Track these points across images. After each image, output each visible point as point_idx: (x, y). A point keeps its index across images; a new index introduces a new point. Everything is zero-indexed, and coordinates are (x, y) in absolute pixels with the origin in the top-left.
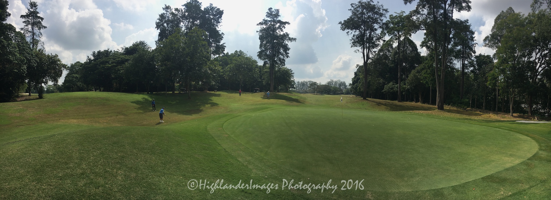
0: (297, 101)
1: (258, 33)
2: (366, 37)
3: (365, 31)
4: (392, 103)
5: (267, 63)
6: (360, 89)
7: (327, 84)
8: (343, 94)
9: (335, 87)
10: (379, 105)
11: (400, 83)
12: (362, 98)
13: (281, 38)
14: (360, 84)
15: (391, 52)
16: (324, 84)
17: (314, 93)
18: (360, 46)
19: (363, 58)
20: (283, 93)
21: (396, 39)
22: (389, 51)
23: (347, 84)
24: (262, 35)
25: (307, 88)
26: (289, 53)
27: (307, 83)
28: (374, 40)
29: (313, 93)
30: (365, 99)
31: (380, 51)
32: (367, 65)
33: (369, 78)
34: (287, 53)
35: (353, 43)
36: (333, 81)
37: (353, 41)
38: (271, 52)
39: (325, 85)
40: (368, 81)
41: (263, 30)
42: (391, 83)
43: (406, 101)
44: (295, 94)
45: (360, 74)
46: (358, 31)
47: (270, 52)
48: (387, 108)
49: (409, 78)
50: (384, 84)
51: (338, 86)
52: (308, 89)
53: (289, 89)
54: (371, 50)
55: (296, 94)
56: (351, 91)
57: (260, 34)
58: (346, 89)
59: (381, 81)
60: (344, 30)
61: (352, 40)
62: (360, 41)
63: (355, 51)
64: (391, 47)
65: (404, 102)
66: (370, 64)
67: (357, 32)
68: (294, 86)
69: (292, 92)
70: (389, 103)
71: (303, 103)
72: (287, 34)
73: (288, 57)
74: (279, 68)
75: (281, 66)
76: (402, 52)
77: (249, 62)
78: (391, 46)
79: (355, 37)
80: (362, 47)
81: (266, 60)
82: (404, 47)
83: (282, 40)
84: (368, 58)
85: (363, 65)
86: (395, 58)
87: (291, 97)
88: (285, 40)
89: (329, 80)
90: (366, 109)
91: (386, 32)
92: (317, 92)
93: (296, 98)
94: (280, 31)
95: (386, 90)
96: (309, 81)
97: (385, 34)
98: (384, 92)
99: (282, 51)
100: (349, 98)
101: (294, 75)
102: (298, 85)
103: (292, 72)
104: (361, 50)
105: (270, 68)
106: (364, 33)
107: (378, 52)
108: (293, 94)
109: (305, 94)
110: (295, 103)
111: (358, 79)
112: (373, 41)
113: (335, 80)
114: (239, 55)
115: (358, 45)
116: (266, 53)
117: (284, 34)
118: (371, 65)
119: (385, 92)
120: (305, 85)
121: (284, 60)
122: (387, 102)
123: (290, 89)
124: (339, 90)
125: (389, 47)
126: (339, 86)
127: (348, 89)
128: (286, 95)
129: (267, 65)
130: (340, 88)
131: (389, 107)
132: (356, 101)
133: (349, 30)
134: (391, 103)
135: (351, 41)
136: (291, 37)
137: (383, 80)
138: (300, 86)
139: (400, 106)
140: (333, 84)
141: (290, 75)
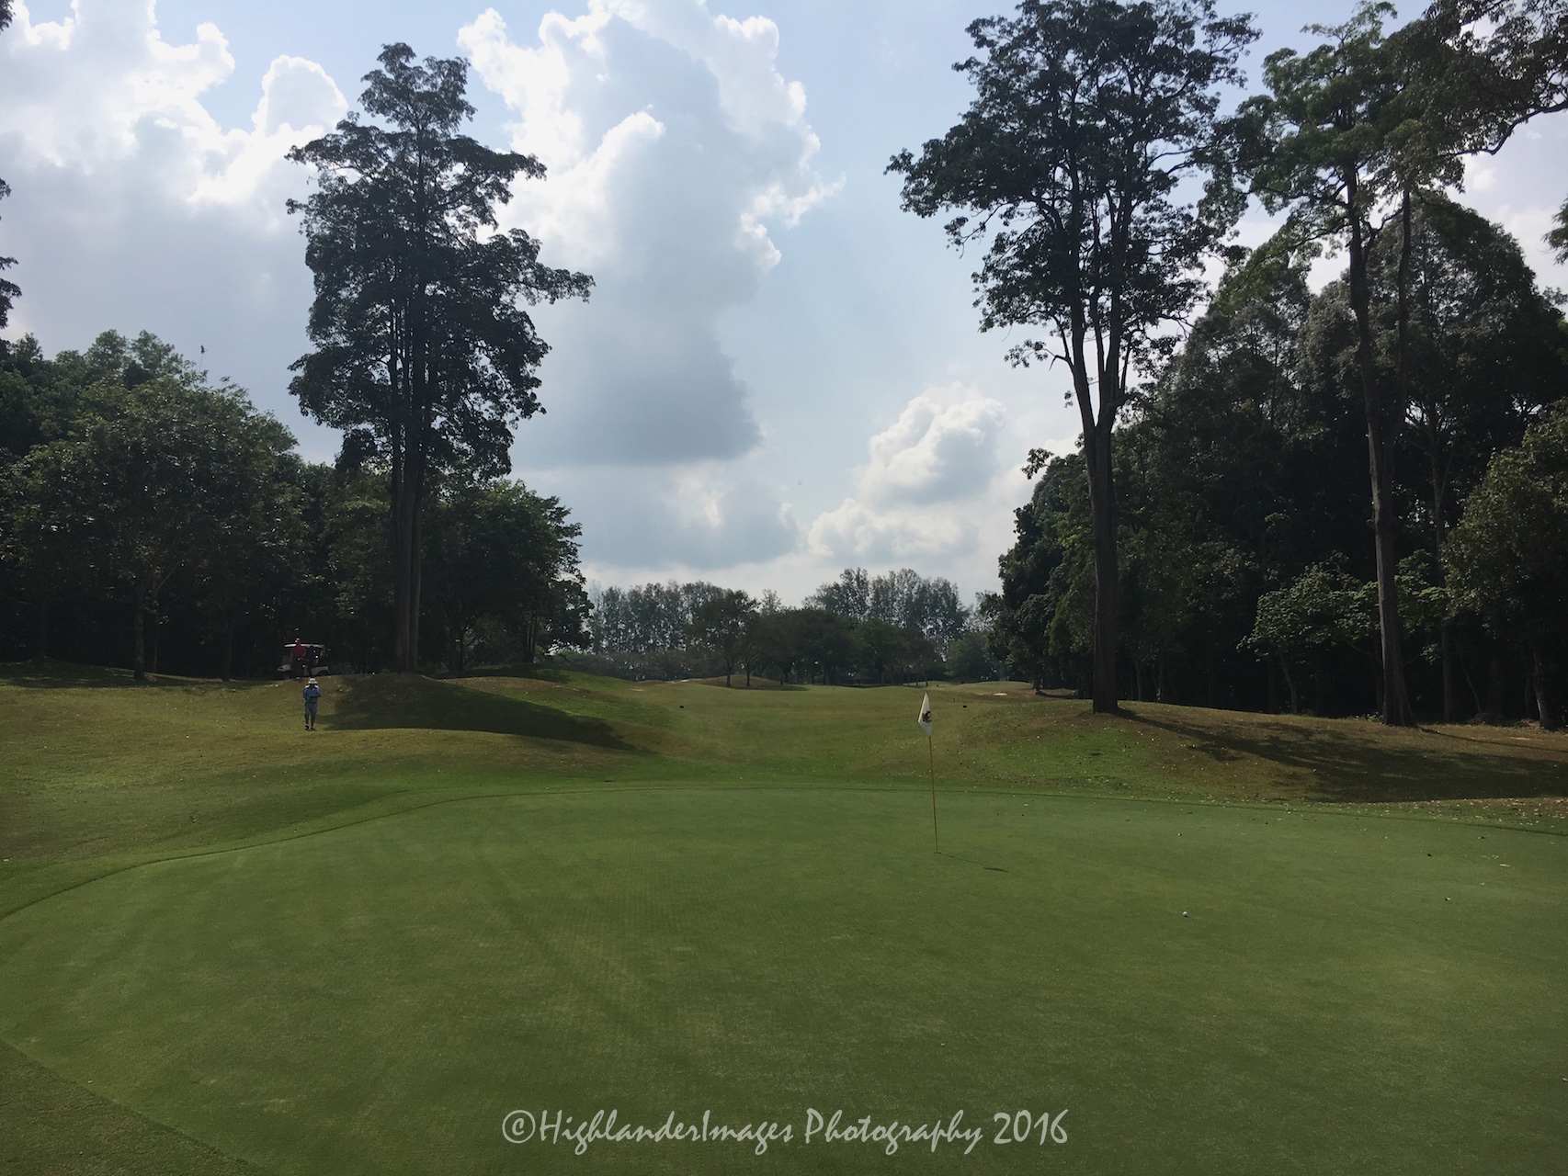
0: (598, 735)
1: (300, 215)
2: (1091, 243)
3: (1077, 206)
4: (1332, 734)
5: (372, 451)
6: (1063, 631)
7: (822, 606)
8: (937, 675)
9: (877, 623)
10: (1220, 757)
11: (1391, 569)
12: (1088, 704)
13: (479, 270)
14: (1064, 600)
15: (1294, 335)
16: (800, 607)
17: (729, 671)
18: (1047, 315)
19: (1075, 399)
20: (494, 680)
21: (1334, 226)
22: (1277, 326)
23: (968, 600)
24: (332, 237)
25: (674, 639)
26: (537, 383)
27: (672, 597)
28: (1157, 259)
29: (718, 674)
30: (1105, 706)
31: (1206, 332)
32: (1109, 450)
33: (1132, 548)
34: (524, 384)
35: (994, 295)
36: (862, 583)
37: (993, 283)
38: (399, 365)
39: (806, 615)
40: (1124, 566)
41: (339, 199)
42: (1314, 576)
43: (1461, 718)
44: (587, 686)
45: (1062, 518)
46: (1026, 206)
47: (391, 365)
48: (1294, 776)
49: (1467, 524)
50: (1254, 585)
51: (897, 619)
52: (683, 648)
53: (539, 648)
54: (1137, 335)
55: (595, 686)
56: (1000, 653)
57: (316, 228)
58: (958, 636)
59: (1230, 561)
60: (925, 207)
61: (985, 279)
62: (1050, 282)
63: (1015, 356)
64: (1289, 295)
65: (1434, 727)
66: (1128, 437)
67: (1026, 218)
68: (578, 625)
69: (564, 673)
70: (1307, 733)
71: (646, 752)
72: (524, 243)
73: (529, 407)
74: (465, 492)
75: (476, 476)
76: (1387, 321)
77: (220, 429)
78: (1294, 284)
79: (1010, 252)
80: (1062, 319)
81: (362, 427)
82: (1402, 279)
83: (489, 281)
84: (1114, 392)
85: (1076, 451)
86: (1330, 370)
87: (554, 705)
88: (512, 287)
89: (835, 578)
90: (1118, 786)
91: (1245, 188)
92: (748, 670)
93: (591, 714)
94: (472, 219)
95: (1272, 630)
96: (689, 589)
97: (1239, 203)
98: (1254, 645)
99: (483, 361)
100: (988, 706)
101: (576, 540)
102: (611, 614)
103: (567, 521)
104: (1055, 345)
105: (392, 487)
106: (1077, 218)
107: (1192, 345)
108: (575, 686)
109: (659, 685)
110: (581, 753)
111: (1049, 559)
112: (1144, 269)
113: (874, 573)
114: (135, 376)
115: (1033, 309)
116: (362, 377)
117: (502, 239)
118: (1144, 448)
119: (1263, 644)
120: (659, 614)
121: (499, 429)
122: (1286, 728)
123: (552, 651)
124: (906, 644)
125: (1278, 298)
126: (910, 622)
127: (972, 637)
128: (520, 698)
129: (372, 467)
130: (912, 632)
131: (1304, 771)
132: (1035, 725)
133: (966, 210)
134: (1326, 737)
135: (980, 285)
136: (554, 268)
137: (1244, 559)
138: (622, 626)
139: (1408, 759)
140: (864, 607)
141: (549, 539)
